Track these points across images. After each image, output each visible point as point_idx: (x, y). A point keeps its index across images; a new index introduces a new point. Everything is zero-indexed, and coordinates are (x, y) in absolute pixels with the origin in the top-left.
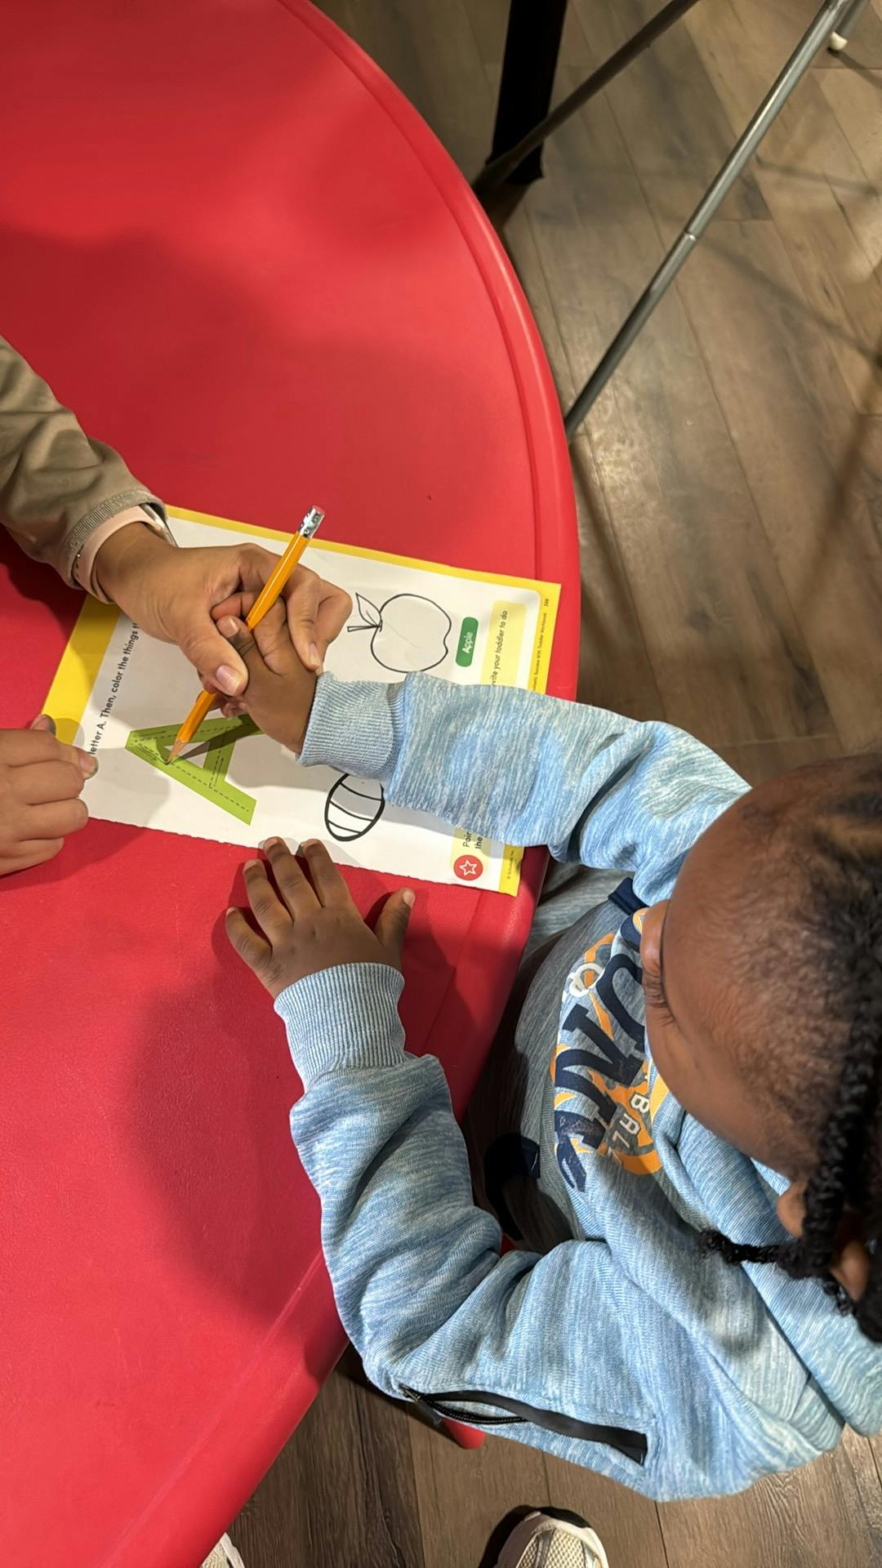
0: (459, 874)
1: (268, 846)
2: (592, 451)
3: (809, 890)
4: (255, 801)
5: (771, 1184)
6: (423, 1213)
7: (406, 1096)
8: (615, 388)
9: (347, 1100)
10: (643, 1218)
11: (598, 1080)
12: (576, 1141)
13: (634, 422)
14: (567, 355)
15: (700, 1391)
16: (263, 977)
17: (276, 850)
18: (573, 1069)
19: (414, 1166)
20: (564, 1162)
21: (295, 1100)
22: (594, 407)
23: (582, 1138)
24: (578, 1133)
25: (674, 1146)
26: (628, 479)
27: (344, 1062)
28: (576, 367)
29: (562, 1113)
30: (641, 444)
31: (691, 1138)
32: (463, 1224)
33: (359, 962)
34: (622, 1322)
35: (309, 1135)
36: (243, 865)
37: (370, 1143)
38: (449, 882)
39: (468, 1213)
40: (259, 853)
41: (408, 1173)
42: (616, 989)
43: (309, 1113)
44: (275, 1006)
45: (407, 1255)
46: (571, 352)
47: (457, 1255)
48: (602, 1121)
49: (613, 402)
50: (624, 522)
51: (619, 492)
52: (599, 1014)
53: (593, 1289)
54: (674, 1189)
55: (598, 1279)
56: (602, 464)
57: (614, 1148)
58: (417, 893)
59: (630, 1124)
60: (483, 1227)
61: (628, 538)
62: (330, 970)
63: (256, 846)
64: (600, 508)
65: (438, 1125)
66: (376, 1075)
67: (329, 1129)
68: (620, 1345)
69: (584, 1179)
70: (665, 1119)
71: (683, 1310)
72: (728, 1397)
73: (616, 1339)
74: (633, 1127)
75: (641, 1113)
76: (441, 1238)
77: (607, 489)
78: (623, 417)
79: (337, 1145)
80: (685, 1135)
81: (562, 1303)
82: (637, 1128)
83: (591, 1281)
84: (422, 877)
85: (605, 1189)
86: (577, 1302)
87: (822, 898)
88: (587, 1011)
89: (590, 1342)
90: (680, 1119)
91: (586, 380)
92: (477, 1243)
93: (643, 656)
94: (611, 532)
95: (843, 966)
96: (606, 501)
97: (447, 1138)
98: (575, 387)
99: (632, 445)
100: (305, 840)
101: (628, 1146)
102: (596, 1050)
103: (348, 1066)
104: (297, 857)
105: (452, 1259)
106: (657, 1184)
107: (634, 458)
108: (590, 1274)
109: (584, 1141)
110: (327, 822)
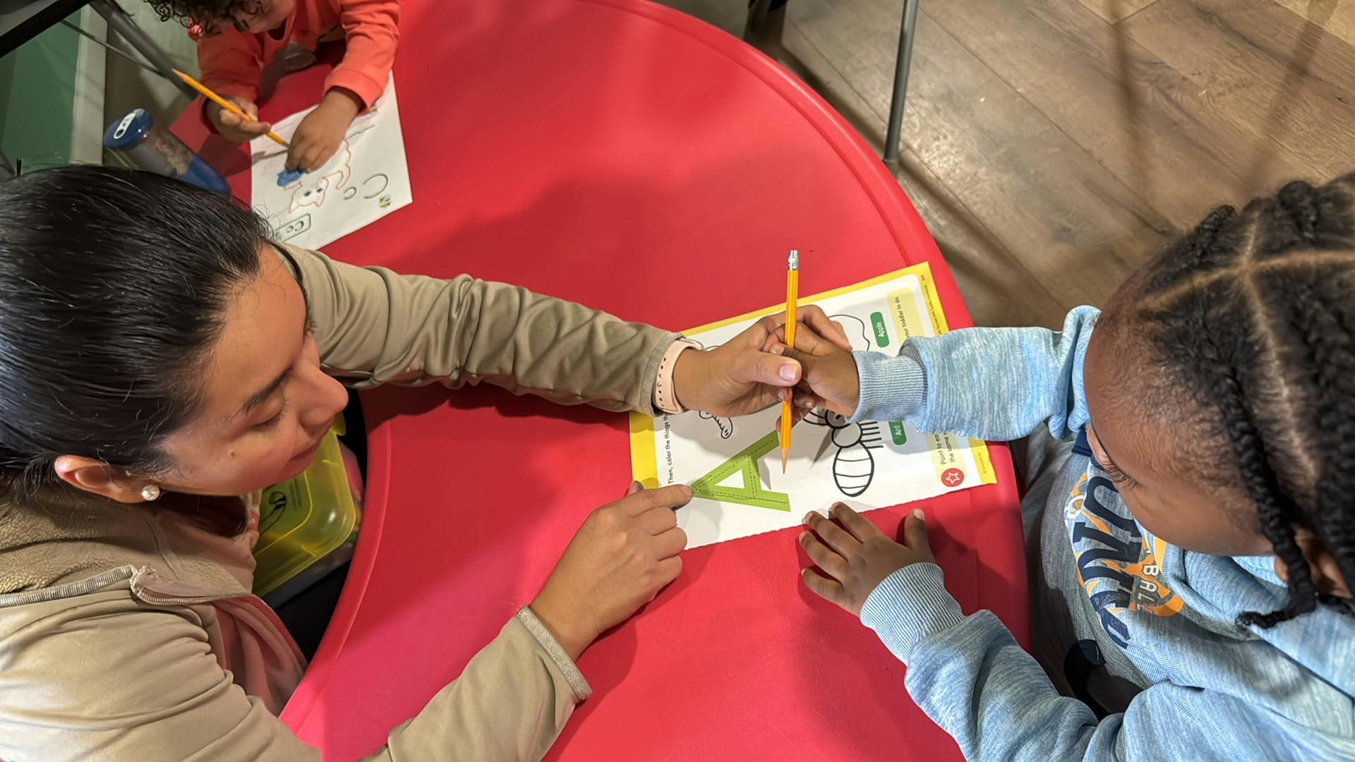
0: (948, 484)
1: (808, 520)
2: (919, 157)
3: (1152, 344)
4: (787, 495)
5: (1264, 578)
6: (1025, 713)
7: (977, 639)
8: (913, 105)
9: (937, 656)
10: (1178, 639)
11: (1112, 565)
12: (1111, 608)
13: (939, 120)
14: (866, 101)
15: (1277, 747)
16: (844, 605)
17: (814, 519)
18: (1091, 564)
19: (1005, 684)
20: (1109, 627)
21: (904, 674)
22: (903, 126)
23: (1114, 604)
24: (1110, 603)
25: (1184, 581)
26: (954, 162)
27: (924, 634)
28: (877, 107)
29: (1095, 595)
30: (952, 133)
31: (1194, 571)
32: (1058, 711)
33: (903, 567)
34: (1199, 724)
35: (924, 693)
36: (798, 539)
37: (967, 678)
38: (944, 493)
39: (1059, 702)
40: (804, 527)
41: (1003, 690)
42: (1100, 501)
43: (916, 677)
44: (862, 621)
45: (1029, 744)
46: (869, 99)
47: (1064, 731)
48: (1125, 589)
49: (917, 115)
50: (966, 193)
51: (952, 175)
52: (1094, 521)
53: (1170, 714)
54: (1196, 613)
55: (1170, 705)
56: (929, 162)
57: (1141, 604)
58: (924, 509)
59: (1148, 586)
60: (1074, 709)
61: (975, 203)
62: (886, 580)
63: (801, 523)
64: (943, 192)
65: (1010, 654)
66: (949, 633)
67: (935, 682)
68: (1207, 741)
69: (1126, 630)
70: (1169, 565)
71: (1233, 684)
72: (1293, 733)
73: (1201, 739)
74: (1151, 587)
75: (1154, 577)
76: (1048, 724)
77: (942, 177)
78: (930, 122)
79: (945, 691)
80: (1188, 571)
81: (1153, 732)
82: (1155, 587)
83: (1166, 708)
84: (923, 498)
85: (1144, 629)
86: (1162, 726)
87: (1161, 344)
88: (1084, 524)
89: (1184, 748)
90: (1181, 561)
91: (888, 111)
92: (1075, 719)
93: (1030, 282)
94: (960, 204)
95: (1194, 375)
96: (945, 186)
97: (1021, 661)
98: (884, 121)
99: (945, 137)
100: (830, 506)
101: (1153, 600)
102: (1103, 546)
103: (927, 634)
104: (830, 519)
105: (1060, 734)
106: (1185, 617)
107: (952, 146)
108: (1162, 703)
109: (1116, 606)
110: (840, 488)
